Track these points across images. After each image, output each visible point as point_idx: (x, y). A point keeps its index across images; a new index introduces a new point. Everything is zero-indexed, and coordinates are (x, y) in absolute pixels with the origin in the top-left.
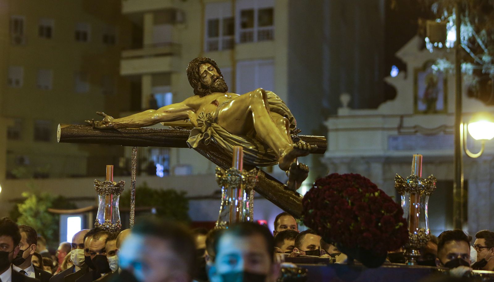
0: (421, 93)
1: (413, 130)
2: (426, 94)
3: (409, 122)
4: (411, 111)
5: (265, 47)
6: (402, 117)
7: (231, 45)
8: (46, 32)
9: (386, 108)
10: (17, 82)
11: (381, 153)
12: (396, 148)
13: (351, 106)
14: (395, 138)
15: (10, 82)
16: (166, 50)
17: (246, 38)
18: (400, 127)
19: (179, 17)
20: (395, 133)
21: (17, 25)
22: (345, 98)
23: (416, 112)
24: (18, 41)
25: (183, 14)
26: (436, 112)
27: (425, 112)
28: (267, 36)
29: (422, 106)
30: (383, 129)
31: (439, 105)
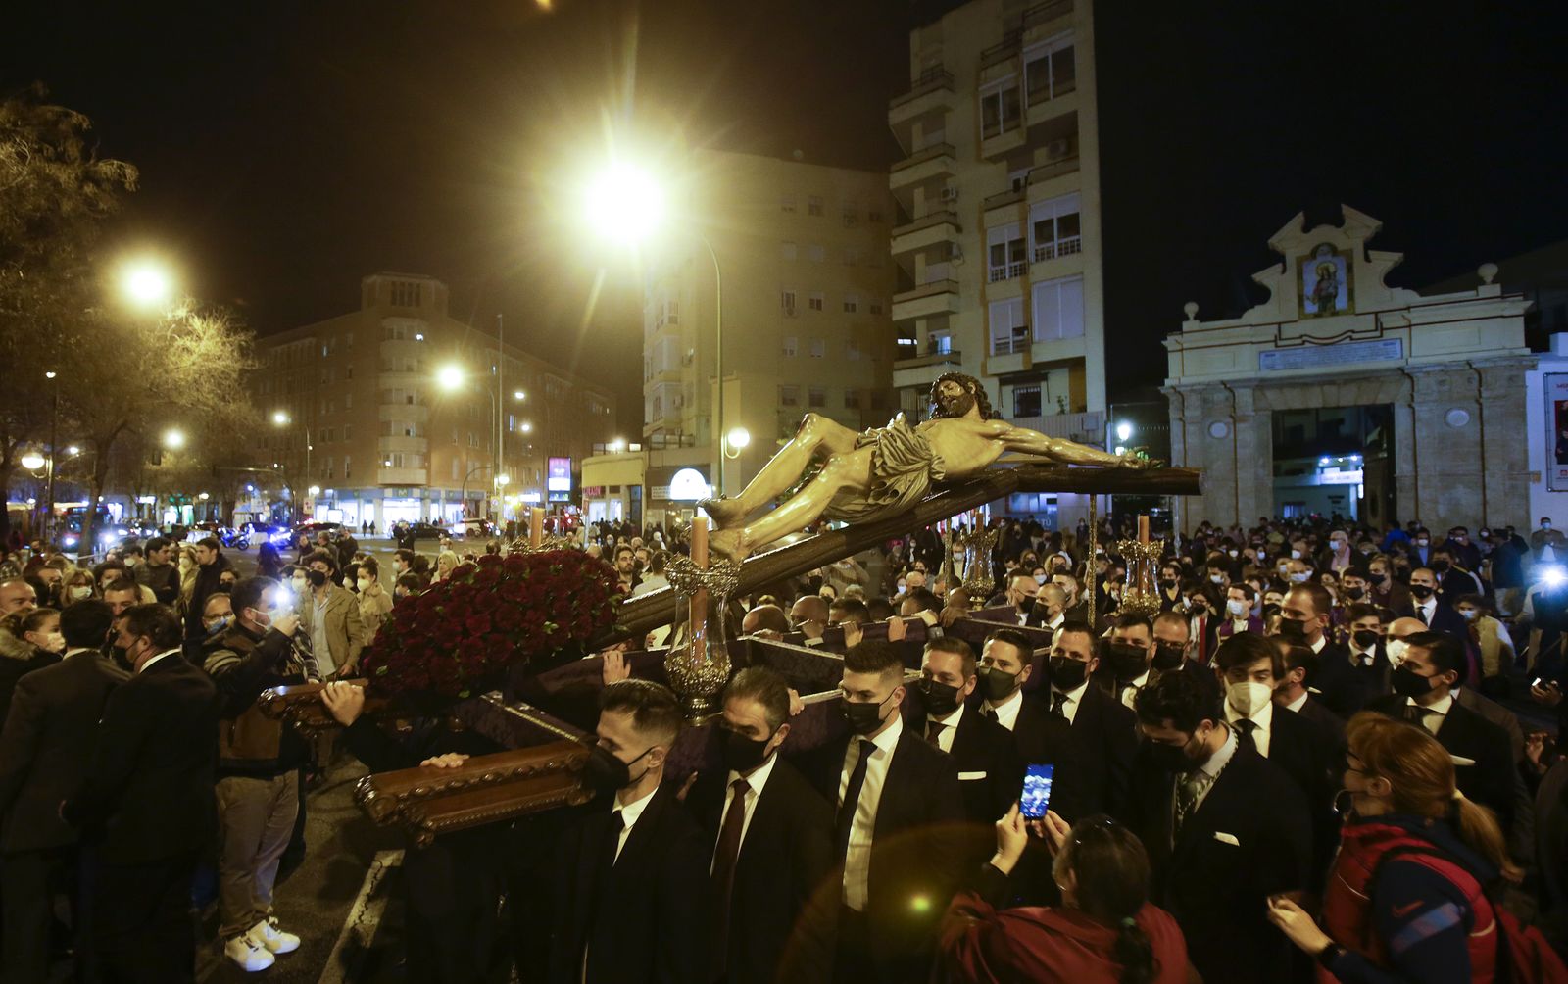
0: (1309, 289)
1: (1300, 341)
2: (1318, 290)
3: (1289, 331)
4: (1295, 317)
5: (1071, 262)
6: (1279, 324)
7: (1022, 271)
8: (817, 304)
9: (1253, 315)
10: (792, 352)
11: (1252, 375)
12: (1272, 368)
13: (1201, 317)
14: (1269, 354)
15: (785, 351)
16: (944, 286)
17: (1042, 256)
18: (1278, 338)
19: (955, 251)
20: (1271, 346)
21: (788, 301)
22: (1191, 308)
23: (1303, 316)
24: (790, 312)
25: (960, 248)
26: (1335, 313)
27: (1317, 315)
28: (1074, 248)
29: (1311, 308)
30: (1253, 343)
31: (1341, 302)
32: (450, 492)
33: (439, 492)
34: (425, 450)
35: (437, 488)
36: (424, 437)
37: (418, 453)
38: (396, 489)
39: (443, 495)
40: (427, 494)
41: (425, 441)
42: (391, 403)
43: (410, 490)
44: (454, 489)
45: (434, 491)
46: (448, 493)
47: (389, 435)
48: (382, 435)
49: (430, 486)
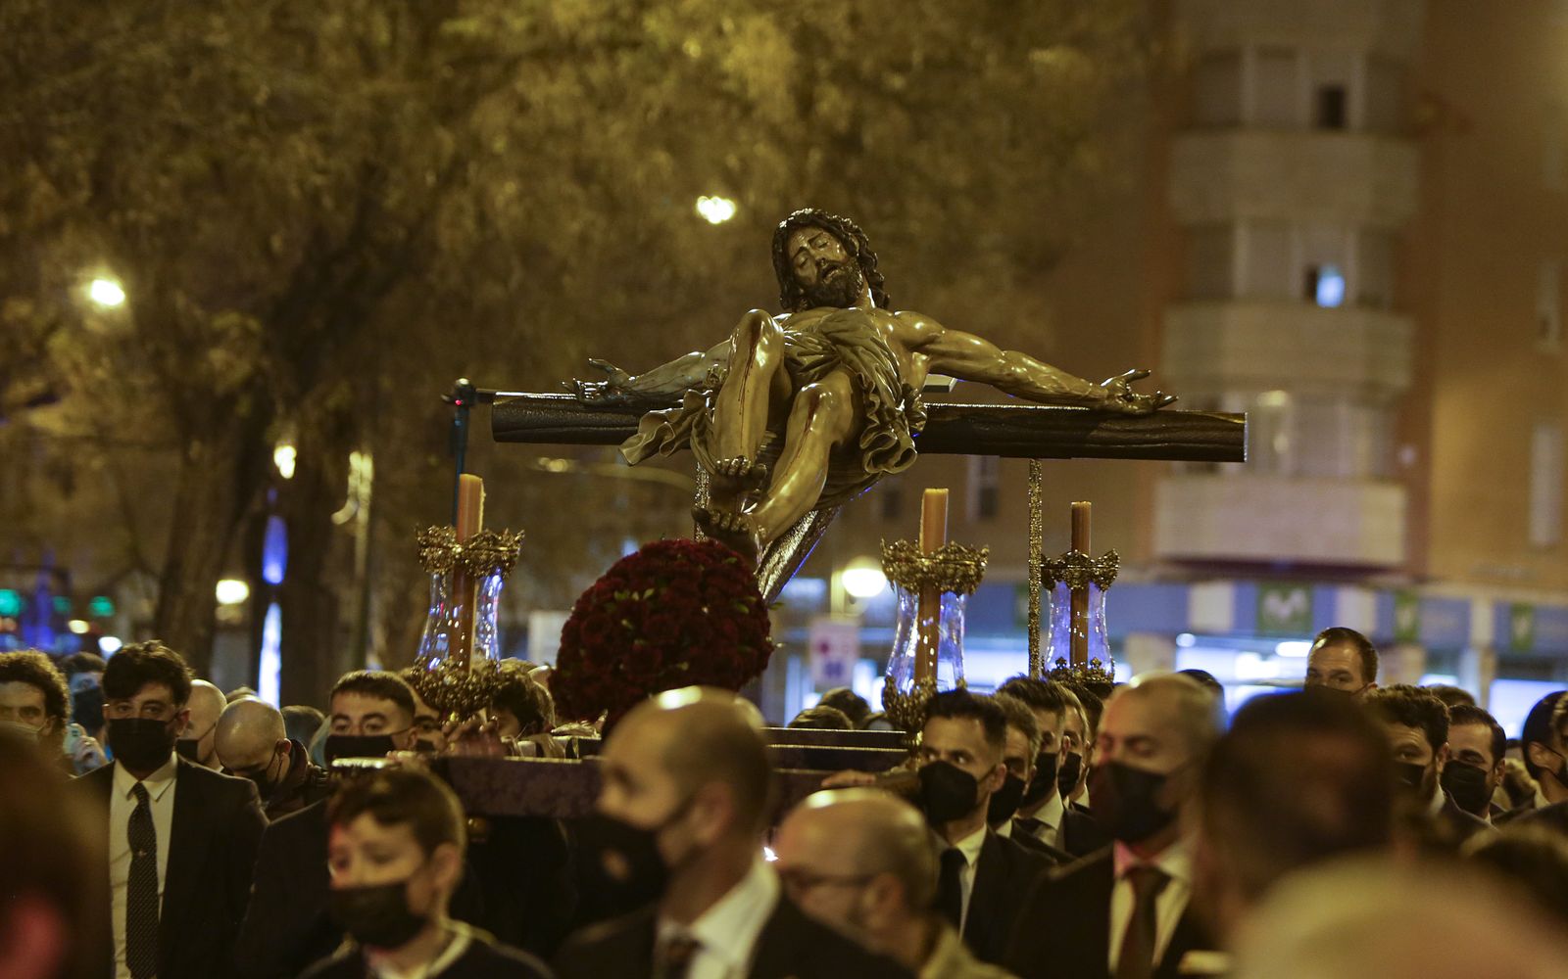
32: (1516, 610)
33: (1463, 610)
34: (1399, 379)
35: (1450, 591)
36: (1400, 307)
37: (1369, 394)
38: (1251, 589)
39: (1482, 627)
40: (1405, 618)
41: (1401, 328)
42: (1232, 124)
43: (1320, 591)
44: (1533, 597)
45: (1443, 605)
46: (1507, 613)
47: (1219, 293)
48: (1184, 297)
49: (1421, 579)
